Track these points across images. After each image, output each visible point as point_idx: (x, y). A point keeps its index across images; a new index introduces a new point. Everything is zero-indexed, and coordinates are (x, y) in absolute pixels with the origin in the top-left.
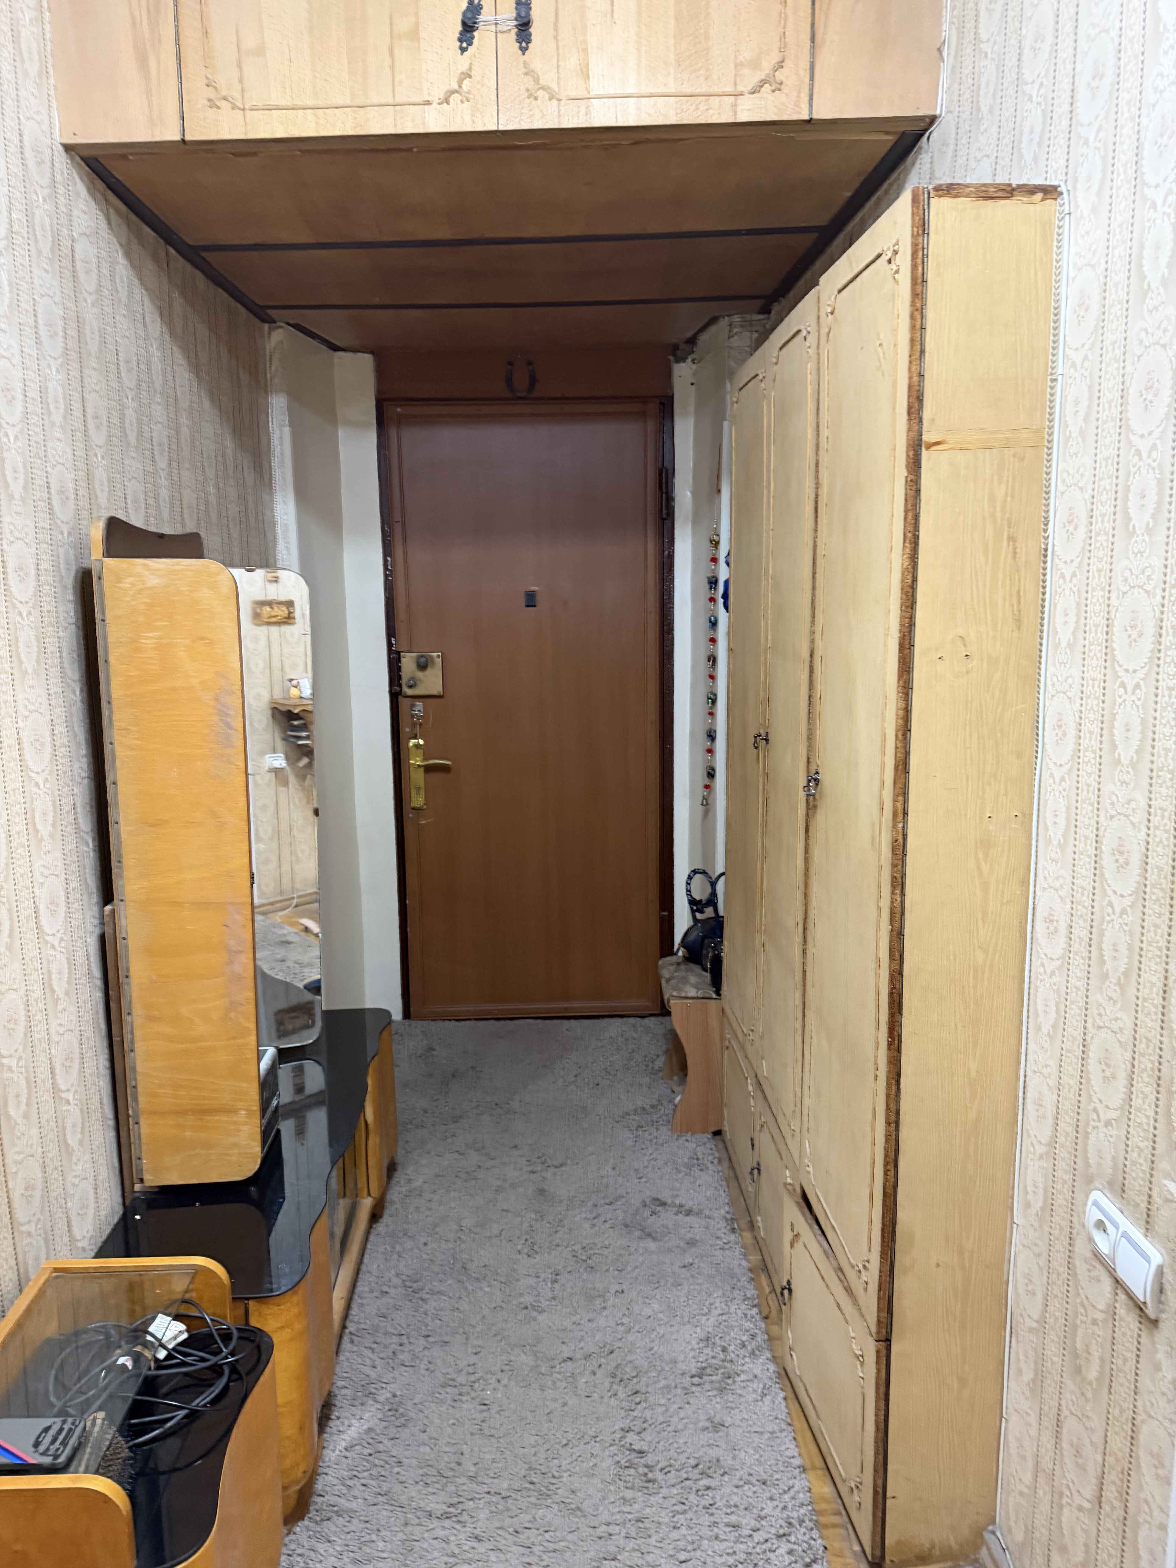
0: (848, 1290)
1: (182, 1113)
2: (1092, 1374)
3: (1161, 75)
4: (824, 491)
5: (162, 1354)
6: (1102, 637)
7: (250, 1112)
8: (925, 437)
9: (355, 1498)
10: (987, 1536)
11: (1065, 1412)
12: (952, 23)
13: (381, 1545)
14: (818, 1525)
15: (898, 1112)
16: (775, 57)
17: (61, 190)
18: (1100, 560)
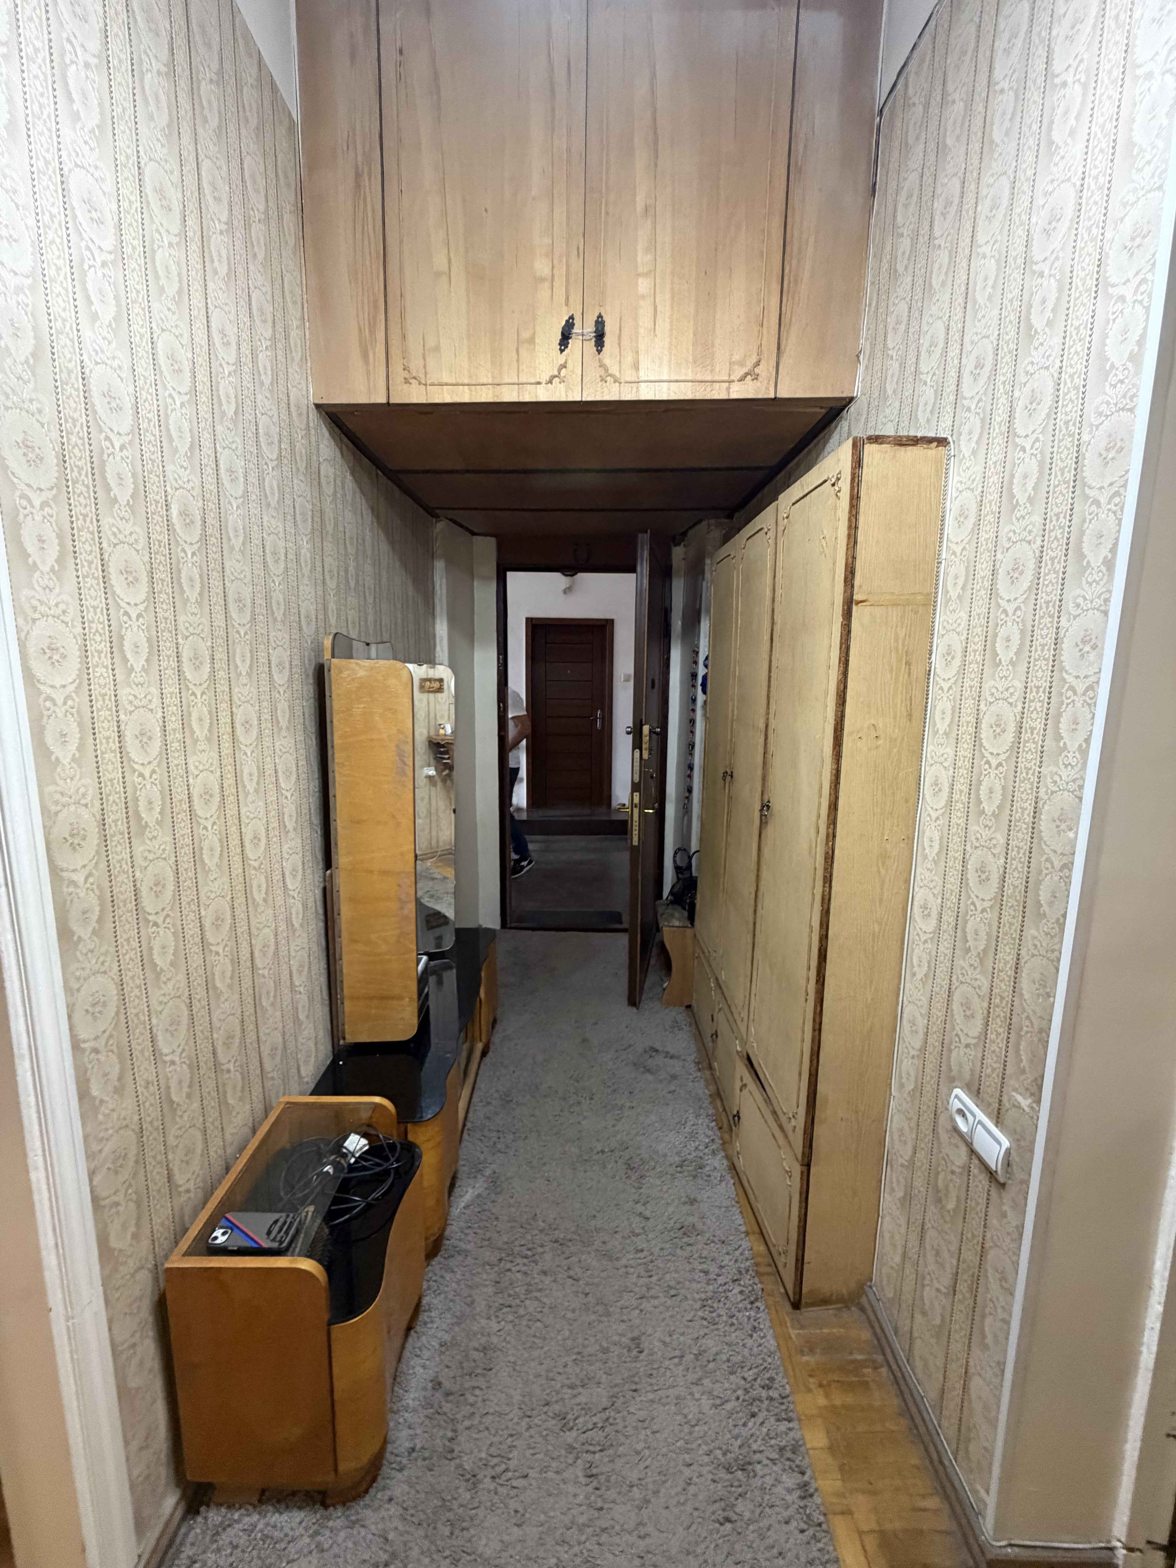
0: (781, 1127)
1: (371, 998)
2: (951, 1206)
3: (1032, 363)
4: (777, 628)
5: (353, 1160)
6: (972, 730)
7: (411, 999)
8: (855, 597)
9: (469, 1242)
10: (867, 1289)
11: (928, 1225)
12: (867, 339)
13: (485, 1276)
14: (758, 1274)
15: (821, 1024)
16: (754, 359)
17: (313, 432)
18: (972, 680)
